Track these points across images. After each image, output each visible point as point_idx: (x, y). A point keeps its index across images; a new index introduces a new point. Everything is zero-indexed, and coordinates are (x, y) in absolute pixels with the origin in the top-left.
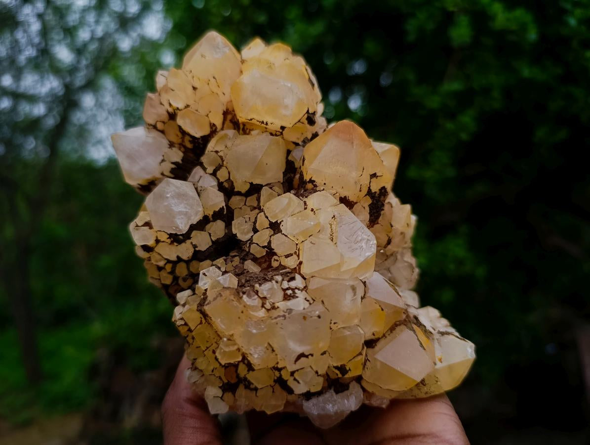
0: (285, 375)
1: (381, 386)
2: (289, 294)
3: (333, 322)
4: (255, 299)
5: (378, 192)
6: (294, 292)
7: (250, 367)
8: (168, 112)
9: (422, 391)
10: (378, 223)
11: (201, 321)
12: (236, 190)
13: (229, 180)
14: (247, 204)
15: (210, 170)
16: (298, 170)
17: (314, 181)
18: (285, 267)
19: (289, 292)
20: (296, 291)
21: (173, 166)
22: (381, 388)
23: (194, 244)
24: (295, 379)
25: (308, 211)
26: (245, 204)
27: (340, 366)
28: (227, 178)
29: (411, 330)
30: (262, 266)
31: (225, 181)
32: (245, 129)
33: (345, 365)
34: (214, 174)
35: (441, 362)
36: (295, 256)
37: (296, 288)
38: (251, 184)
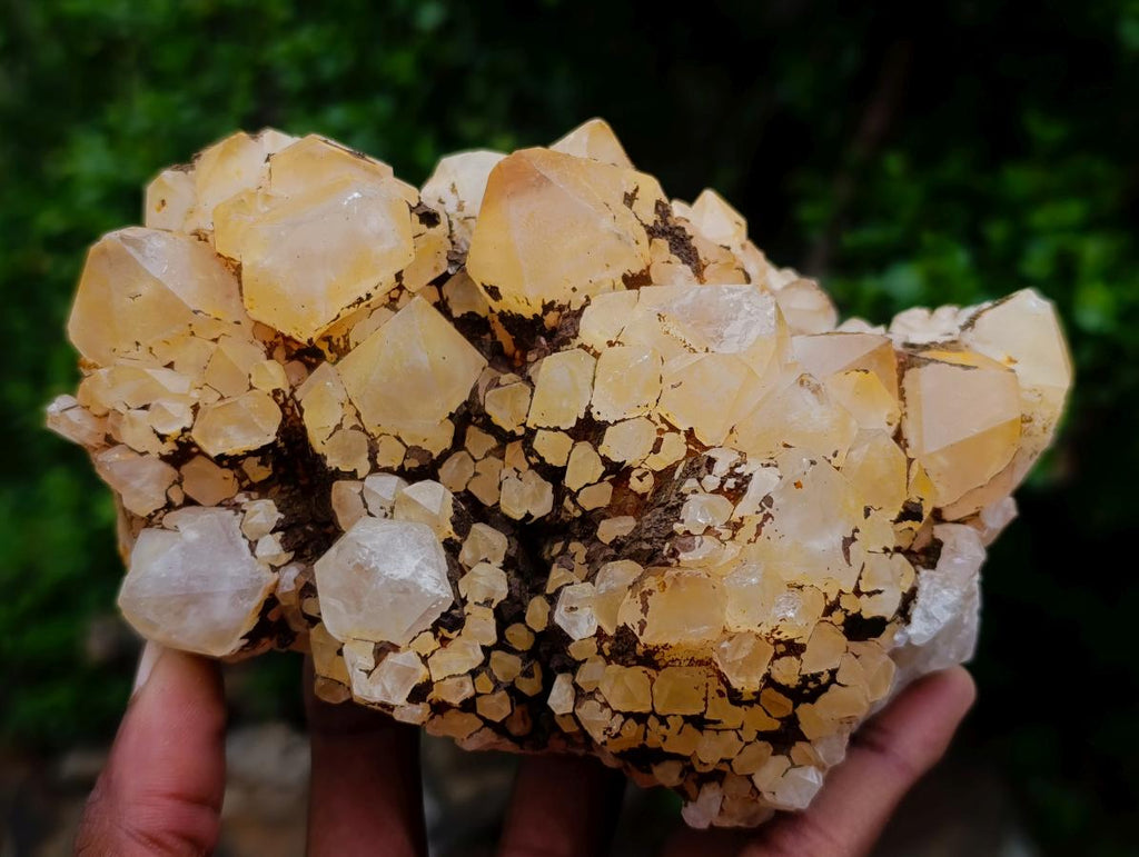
0: (851, 605)
1: (980, 484)
2: (733, 486)
3: (831, 457)
4: (702, 542)
5: (658, 217)
6: (737, 475)
7: (794, 649)
8: (164, 458)
9: (1036, 432)
10: (705, 267)
11: (649, 676)
12: (436, 454)
13: (411, 451)
14: (476, 458)
15: (363, 466)
16: (489, 318)
17: (553, 303)
18: (672, 469)
19: (731, 483)
20: (738, 470)
21: (279, 535)
22: (982, 487)
23: (481, 602)
24: (870, 594)
25: (607, 352)
26: (475, 461)
27: (902, 510)
28: (404, 450)
29: (926, 364)
30: (628, 511)
31: (405, 458)
32: (336, 343)
33: (907, 502)
34: (375, 469)
35: (1016, 362)
36: (668, 437)
37: (732, 469)
38: (451, 416)
